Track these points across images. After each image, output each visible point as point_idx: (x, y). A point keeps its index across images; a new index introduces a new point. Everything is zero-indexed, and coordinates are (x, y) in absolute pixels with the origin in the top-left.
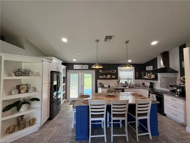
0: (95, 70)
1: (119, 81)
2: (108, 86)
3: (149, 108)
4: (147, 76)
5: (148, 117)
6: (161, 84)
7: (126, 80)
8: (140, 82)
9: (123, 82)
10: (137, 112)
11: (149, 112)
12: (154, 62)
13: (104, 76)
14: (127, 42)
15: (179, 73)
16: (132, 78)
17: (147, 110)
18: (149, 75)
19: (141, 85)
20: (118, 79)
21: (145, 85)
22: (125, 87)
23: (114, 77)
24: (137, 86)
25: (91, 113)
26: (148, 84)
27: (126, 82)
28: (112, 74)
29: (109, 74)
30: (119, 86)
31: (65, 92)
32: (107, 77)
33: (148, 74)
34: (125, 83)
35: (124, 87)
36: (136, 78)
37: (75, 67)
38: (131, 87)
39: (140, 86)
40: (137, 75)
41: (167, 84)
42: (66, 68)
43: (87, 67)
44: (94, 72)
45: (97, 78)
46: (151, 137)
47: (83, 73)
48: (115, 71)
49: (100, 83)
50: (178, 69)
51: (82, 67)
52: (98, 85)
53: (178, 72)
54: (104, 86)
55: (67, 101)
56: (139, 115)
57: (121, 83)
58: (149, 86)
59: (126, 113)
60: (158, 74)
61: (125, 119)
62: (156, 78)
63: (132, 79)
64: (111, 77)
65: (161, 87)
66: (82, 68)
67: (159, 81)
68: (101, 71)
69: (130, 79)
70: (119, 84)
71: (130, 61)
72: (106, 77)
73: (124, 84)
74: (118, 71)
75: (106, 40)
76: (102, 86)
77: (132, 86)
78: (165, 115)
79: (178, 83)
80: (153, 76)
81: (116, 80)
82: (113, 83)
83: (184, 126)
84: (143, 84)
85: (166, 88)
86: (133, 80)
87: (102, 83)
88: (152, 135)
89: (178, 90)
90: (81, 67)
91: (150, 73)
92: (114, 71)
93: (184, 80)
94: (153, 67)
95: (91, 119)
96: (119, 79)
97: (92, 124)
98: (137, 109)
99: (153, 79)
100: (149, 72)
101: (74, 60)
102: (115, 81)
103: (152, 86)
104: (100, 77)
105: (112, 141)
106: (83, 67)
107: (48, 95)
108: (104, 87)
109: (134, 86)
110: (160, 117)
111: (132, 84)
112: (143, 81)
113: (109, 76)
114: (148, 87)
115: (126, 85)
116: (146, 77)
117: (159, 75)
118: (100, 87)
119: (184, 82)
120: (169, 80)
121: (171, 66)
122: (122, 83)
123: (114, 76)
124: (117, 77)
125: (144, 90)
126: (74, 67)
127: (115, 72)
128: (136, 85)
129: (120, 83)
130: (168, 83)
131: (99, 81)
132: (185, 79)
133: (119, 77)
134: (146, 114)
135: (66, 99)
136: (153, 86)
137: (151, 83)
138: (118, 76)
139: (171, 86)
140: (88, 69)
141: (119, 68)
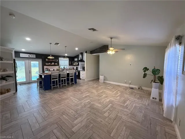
0: (41, 59)
2: (53, 70)
3: (74, 74)
5: (73, 77)
8: (72, 67)
9: (62, 67)
10: (70, 76)
12: (77, 56)
13: (50, 63)
14: (66, 47)
23: (56, 64)
25: (52, 78)
26: (75, 68)
27: (64, 67)
28: (55, 62)
29: (53, 62)
32: (52, 64)
36: (69, 65)
40: (70, 63)
44: (41, 61)
45: (44, 65)
47: (30, 61)
51: (29, 56)
52: (45, 70)
56: (71, 76)
57: (61, 68)
59: (66, 76)
61: (66, 78)
62: (78, 65)
63: (67, 65)
64: (54, 64)
65: (80, 68)
67: (79, 66)
68: (47, 60)
71: (66, 55)
74: (59, 60)
76: (49, 70)
77: (67, 69)
78: (80, 79)
80: (77, 64)
81: (58, 66)
82: (56, 68)
84: (73, 68)
87: (48, 68)
92: (57, 60)
94: (77, 59)
95: (52, 80)
100: (76, 61)
101: (23, 50)
103: (77, 69)
104: (46, 64)
110: (78, 80)
113: (53, 64)
115: (64, 69)
116: (74, 64)
117: (80, 63)
118: (47, 71)
121: (83, 59)
124: (58, 65)
126: (20, 55)
128: (69, 69)
131: (45, 67)
134: (73, 76)
137: (77, 67)
140: (35, 57)
141: (60, 59)
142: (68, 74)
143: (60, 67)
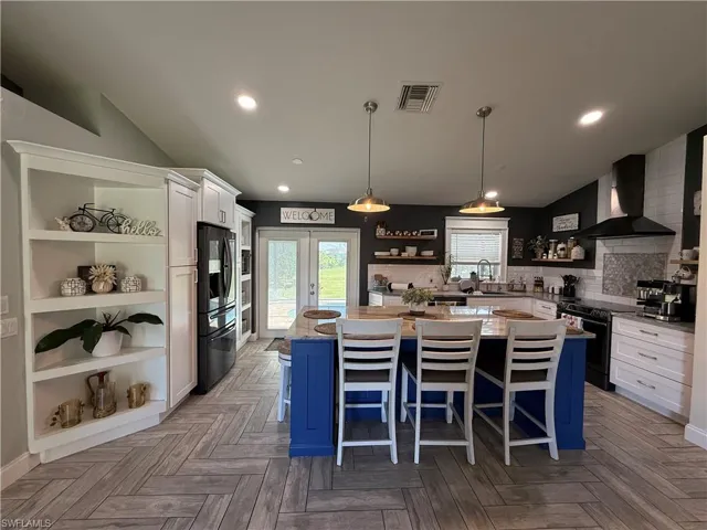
0: (359, 230)
1: (450, 269)
2: (406, 286)
3: (556, 354)
4: (555, 251)
5: (548, 386)
6: (604, 279)
7: (475, 269)
8: (528, 274)
9: (462, 273)
10: (510, 367)
11: (553, 367)
12: (583, 199)
13: (394, 251)
14: (484, 113)
15: (678, 238)
16: (499, 261)
17: (548, 360)
18: (562, 249)
19: (530, 288)
20: (443, 264)
21: (545, 287)
22: (471, 290)
23: (428, 253)
24: (514, 290)
25: (343, 366)
26: (555, 281)
27: (473, 273)
28: (422, 245)
29: (412, 242)
30: (446, 287)
31: (249, 305)
32: (404, 255)
33: (560, 246)
34: (469, 277)
35: (465, 291)
36: (512, 261)
37: (287, 215)
38: (492, 292)
39: (528, 289)
40: (518, 248)
41: (629, 281)
42: (253, 219)
43: (329, 216)
44: (355, 235)
45: (367, 258)
46: (554, 453)
47: (314, 240)
48: (436, 231)
49: (379, 278)
50: (675, 220)
51: (311, 218)
52: (371, 284)
53: (674, 233)
54: (393, 286)
55: (259, 339)
56: (518, 376)
57: (455, 279)
58: (561, 289)
59: (471, 368)
60: (599, 243)
61: (467, 387)
62: (588, 261)
63: (497, 264)
64: (418, 254)
65: (605, 290)
66: (309, 221)
67: (598, 272)
68: (380, 232)
69: (490, 264)
70: (449, 281)
71: (492, 195)
72: (399, 255)
73: (466, 282)
74: (448, 232)
75: (403, 104)
76: (387, 289)
77: (495, 290)
78: (611, 388)
79: (672, 272)
80: (577, 253)
81: (435, 267)
82: (425, 278)
83: (679, 422)
84: (539, 283)
85: (624, 294)
86: (499, 267)
87: (385, 275)
88: (559, 447)
89: (669, 299)
90: (306, 215)
91: (566, 243)
92: (432, 233)
93: (695, 262)
94: (580, 217)
95: (345, 387)
96: (447, 262)
97: (346, 410)
98: (511, 355)
99: (576, 264)
100: (562, 237)
101: (284, 189)
102: (433, 272)
103: (570, 289)
104: (376, 253)
105: (417, 461)
106: (315, 216)
107: (190, 309)
108: (391, 290)
109: (504, 290)
110: (592, 395)
111: (497, 281)
112: (540, 271)
113: (411, 251)
114: (557, 291)
115: (473, 285)
116: (550, 256)
117: (602, 248)
118: (377, 290)
119: (694, 269)
120: (639, 265)
121: (651, 211)
122: (459, 279)
123: (431, 253)
124: (440, 257)
125: (539, 302)
126: (282, 216)
127: (436, 235)
128: (511, 287)
129: (452, 276)
130: (631, 277)
131: (373, 269)
132: (697, 258)
133: (447, 256)
134: (542, 375)
135: (253, 332)
136: (573, 290)
137: (568, 279)
138: (444, 253)
139: (642, 284)
140: (333, 222)
141: (451, 223)
142: (492, 352)
143: (448, 273)
